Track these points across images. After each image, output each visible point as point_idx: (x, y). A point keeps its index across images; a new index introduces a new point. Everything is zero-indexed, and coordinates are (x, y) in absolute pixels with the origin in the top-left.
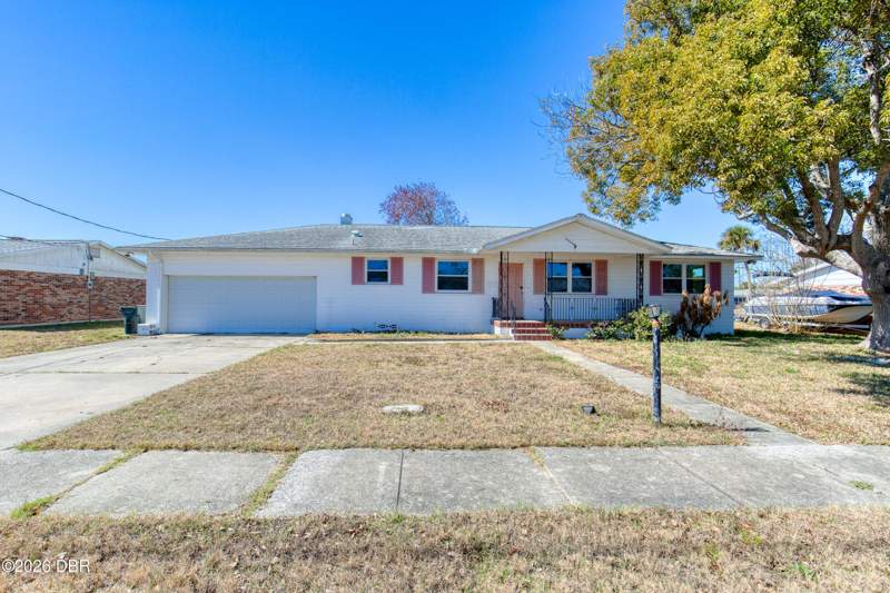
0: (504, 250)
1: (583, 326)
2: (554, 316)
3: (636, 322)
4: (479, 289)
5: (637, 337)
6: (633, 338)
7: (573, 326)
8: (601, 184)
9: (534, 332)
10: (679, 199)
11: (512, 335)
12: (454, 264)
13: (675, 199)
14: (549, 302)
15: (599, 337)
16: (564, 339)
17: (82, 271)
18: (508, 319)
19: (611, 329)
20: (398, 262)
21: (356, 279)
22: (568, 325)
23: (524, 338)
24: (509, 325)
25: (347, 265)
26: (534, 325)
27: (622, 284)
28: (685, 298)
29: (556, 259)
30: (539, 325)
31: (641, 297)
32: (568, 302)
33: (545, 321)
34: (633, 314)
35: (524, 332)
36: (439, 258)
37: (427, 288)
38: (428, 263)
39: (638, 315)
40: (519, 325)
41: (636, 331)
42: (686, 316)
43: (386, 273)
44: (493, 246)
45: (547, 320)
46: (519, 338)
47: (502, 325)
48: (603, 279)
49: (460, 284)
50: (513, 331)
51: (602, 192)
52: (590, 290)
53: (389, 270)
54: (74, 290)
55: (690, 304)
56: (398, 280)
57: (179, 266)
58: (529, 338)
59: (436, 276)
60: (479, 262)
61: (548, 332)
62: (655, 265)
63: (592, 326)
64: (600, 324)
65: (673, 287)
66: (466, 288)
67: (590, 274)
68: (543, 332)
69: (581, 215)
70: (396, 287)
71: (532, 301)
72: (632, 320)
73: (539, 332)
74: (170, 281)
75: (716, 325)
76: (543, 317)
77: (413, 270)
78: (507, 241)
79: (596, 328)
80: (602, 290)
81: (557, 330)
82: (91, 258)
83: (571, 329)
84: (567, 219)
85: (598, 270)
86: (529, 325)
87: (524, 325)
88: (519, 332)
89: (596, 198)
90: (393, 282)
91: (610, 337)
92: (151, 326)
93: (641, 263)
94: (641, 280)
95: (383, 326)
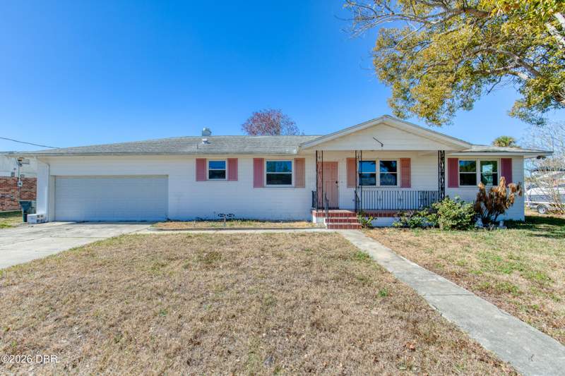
0: (319, 149)
1: (389, 215)
2: (364, 206)
3: (439, 212)
4: (301, 184)
5: (441, 226)
6: (437, 226)
7: (380, 215)
8: (405, 91)
9: (345, 221)
10: (471, 106)
11: (326, 224)
12: (280, 163)
13: (467, 105)
14: (359, 194)
15: (406, 226)
16: (372, 228)
17: (13, 173)
18: (323, 209)
19: (416, 218)
20: (233, 162)
21: (200, 177)
22: (376, 214)
23: (337, 227)
24: (324, 215)
25: (192, 165)
26: (346, 215)
27: (425, 178)
28: (481, 190)
29: (365, 157)
30: (350, 215)
31: (443, 189)
32: (376, 195)
33: (356, 210)
34: (437, 205)
35: (337, 222)
36: (268, 158)
37: (257, 183)
38: (258, 162)
39: (442, 207)
40: (333, 215)
41: (441, 220)
42: (482, 205)
43: (224, 172)
44: (309, 145)
45: (357, 211)
46: (332, 227)
47: (318, 215)
48: (407, 174)
49: (286, 180)
50: (327, 221)
51: (405, 98)
52: (396, 184)
53: (226, 169)
54: (7, 188)
55: (487, 195)
56: (234, 177)
57: (63, 168)
58: (341, 227)
59: (265, 173)
60: (300, 162)
61: (358, 221)
62: (453, 162)
63: (399, 216)
64: (406, 214)
65: (469, 180)
66: (290, 183)
67: (395, 170)
68: (354, 221)
69: (387, 116)
70: (232, 183)
71: (346, 194)
72: (436, 211)
73: (350, 221)
74: (55, 180)
75: (510, 213)
76: (354, 207)
77: (246, 169)
78: (320, 142)
79: (402, 218)
80: (407, 184)
81: (366, 219)
82: (20, 165)
83: (378, 218)
84: (374, 120)
85: (402, 166)
86: (341, 215)
87: (337, 215)
88: (332, 221)
89: (400, 103)
90: (230, 179)
91: (416, 226)
92: (38, 216)
93: (442, 159)
94: (443, 174)
95: (221, 215)
